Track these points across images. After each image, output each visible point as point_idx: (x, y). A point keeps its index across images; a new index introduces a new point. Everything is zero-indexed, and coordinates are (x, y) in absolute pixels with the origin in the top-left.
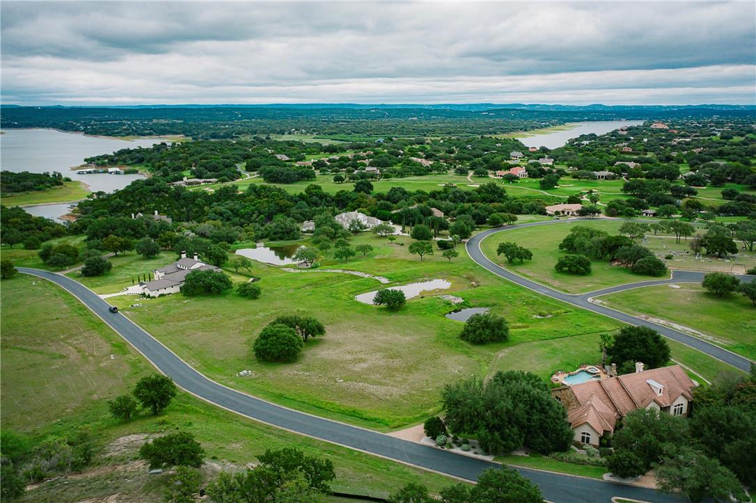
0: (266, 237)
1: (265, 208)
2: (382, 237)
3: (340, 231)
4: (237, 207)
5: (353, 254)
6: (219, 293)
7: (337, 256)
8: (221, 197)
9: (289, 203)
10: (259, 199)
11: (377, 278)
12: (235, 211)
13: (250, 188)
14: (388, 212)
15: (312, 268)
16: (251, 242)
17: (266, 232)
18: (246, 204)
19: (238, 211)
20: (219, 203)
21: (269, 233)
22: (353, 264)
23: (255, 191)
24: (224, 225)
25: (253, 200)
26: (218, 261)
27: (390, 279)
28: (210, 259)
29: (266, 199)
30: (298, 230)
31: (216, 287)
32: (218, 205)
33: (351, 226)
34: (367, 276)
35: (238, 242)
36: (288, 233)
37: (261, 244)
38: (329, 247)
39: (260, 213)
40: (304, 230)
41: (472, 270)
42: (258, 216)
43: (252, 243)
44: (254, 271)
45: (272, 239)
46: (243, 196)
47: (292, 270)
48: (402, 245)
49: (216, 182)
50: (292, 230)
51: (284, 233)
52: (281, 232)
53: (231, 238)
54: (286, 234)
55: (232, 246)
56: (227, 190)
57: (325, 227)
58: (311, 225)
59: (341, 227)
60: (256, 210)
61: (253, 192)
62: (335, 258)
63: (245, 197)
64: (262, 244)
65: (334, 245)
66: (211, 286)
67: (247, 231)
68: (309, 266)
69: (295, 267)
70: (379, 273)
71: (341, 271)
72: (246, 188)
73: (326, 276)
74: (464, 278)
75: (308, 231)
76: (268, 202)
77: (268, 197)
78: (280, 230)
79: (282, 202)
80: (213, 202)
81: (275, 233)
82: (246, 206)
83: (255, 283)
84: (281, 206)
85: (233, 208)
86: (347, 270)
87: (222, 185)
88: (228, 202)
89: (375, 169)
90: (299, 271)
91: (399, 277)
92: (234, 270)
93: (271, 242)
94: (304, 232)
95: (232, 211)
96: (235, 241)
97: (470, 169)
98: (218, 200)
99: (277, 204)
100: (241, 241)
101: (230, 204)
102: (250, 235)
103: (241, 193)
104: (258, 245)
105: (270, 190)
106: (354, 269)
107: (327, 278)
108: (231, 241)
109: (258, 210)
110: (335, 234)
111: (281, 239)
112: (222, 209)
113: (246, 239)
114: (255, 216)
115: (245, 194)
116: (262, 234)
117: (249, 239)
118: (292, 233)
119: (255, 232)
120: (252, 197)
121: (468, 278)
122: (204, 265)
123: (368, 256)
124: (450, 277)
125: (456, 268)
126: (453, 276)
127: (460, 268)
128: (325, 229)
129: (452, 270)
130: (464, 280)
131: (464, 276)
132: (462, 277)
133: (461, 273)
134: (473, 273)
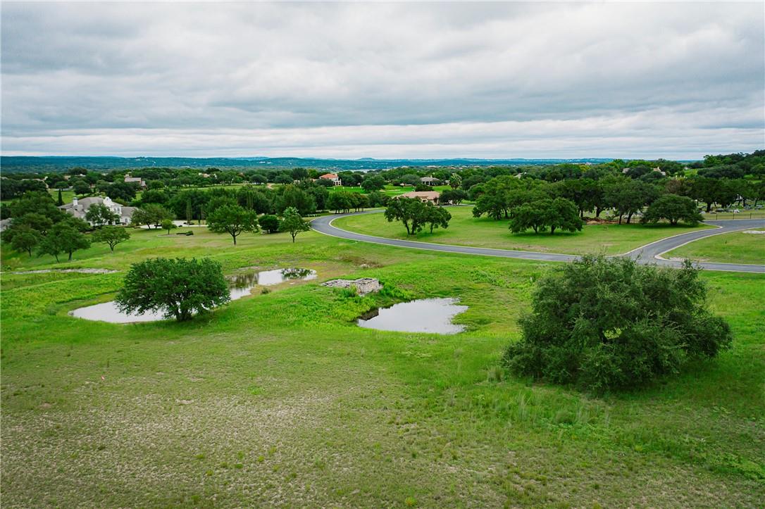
2: (149, 230)
3: (63, 220)
5: (85, 246)
33: (89, 217)
41: (348, 248)
48: (190, 234)
74: (337, 261)
89: (139, 179)
97: (269, 182)
106: (84, 266)
121: (347, 260)
124: (307, 262)
125: (313, 247)
126: (314, 261)
127: (323, 248)
128: (30, 217)
129: (307, 251)
130: (340, 264)
131: (338, 258)
132: (334, 260)
133: (328, 254)
134: (351, 252)
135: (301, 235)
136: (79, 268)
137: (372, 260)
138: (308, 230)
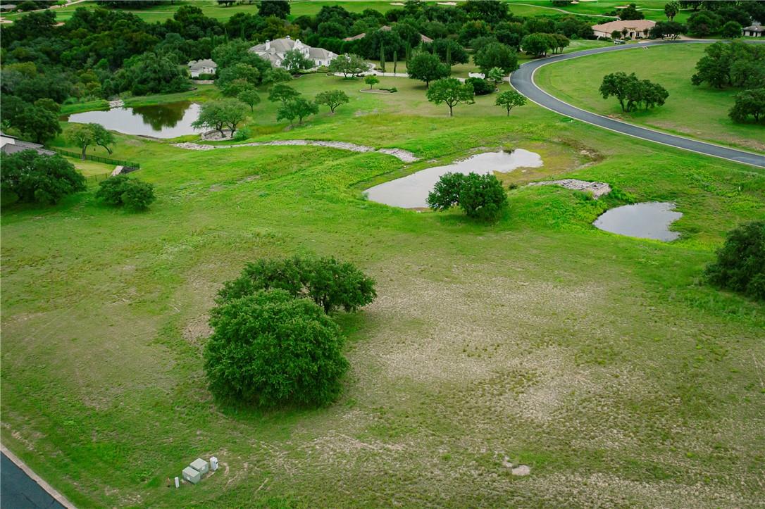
0: (125, 89)
1: (107, 47)
2: (346, 79)
3: (268, 71)
4: (57, 47)
5: (313, 110)
6: (53, 203)
7: (283, 114)
8: (27, 31)
9: (151, 36)
10: (94, 32)
11: (388, 152)
12: (54, 54)
13: (76, 15)
14: (338, 39)
15: (237, 140)
16: (97, 100)
17: (124, 82)
18: (73, 42)
19: (58, 53)
20: (25, 41)
21: (130, 82)
22: (318, 128)
23: (86, 20)
24: (40, 71)
25: (84, 36)
26: (40, 134)
27: (416, 152)
28: (23, 131)
29: (107, 33)
30: (185, 74)
31: (46, 187)
32: (23, 45)
34: (363, 149)
35: (72, 99)
36: (168, 82)
37: (117, 102)
38: (259, 100)
39: (99, 56)
40: (195, 74)
41: (565, 129)
42: (95, 62)
43: (98, 102)
44: (118, 152)
45: (138, 93)
46: (65, 30)
47: (195, 147)
48: (394, 91)
49: (15, 11)
50: (174, 75)
51: (159, 80)
52: (154, 79)
53: (58, 92)
54: (163, 82)
55: (64, 108)
56: (35, 20)
57: (240, 65)
58: (209, 66)
59: (268, 65)
60: (91, 51)
61: (84, 23)
62: (278, 119)
63: (69, 30)
64: (120, 102)
65: (268, 95)
66: (34, 185)
67: (85, 81)
68: (229, 137)
69: (198, 140)
70: (385, 143)
71: (304, 143)
72: (68, 17)
73: (280, 153)
75: (202, 77)
76: (112, 37)
77: (110, 29)
78: (153, 76)
79: (138, 36)
80: (14, 39)
81: (143, 82)
82: (72, 46)
83: (131, 175)
84: (136, 43)
85: (48, 49)
86: (316, 140)
87: (27, 13)
88: (40, 39)
90: (212, 147)
91: (431, 148)
92: (78, 151)
93: (137, 98)
94: (196, 79)
95: (48, 54)
96: (65, 98)
98: (22, 37)
99: (129, 40)
100: (78, 98)
101: (44, 43)
102: (92, 87)
103: (61, 24)
104: (112, 104)
105: (112, 17)
106: (330, 137)
107: (285, 158)
108: (60, 97)
109: (96, 51)
110: (261, 76)
111: (155, 91)
112: (29, 50)
113: (87, 95)
114: (90, 61)
115: (70, 26)
116: (117, 86)
117: (92, 93)
118: (174, 80)
119: (102, 82)
120: (81, 30)
122: (12, 141)
123: (341, 112)
124: (528, 143)
125: (531, 125)
126: (534, 142)
127: (540, 127)
128: (240, 68)
129: (525, 130)
130: (560, 147)
131: (556, 140)
132: (554, 143)
133: (547, 135)
134: (568, 134)
135: (516, 109)
136: (330, 140)
137: (593, 147)
138: (523, 104)
